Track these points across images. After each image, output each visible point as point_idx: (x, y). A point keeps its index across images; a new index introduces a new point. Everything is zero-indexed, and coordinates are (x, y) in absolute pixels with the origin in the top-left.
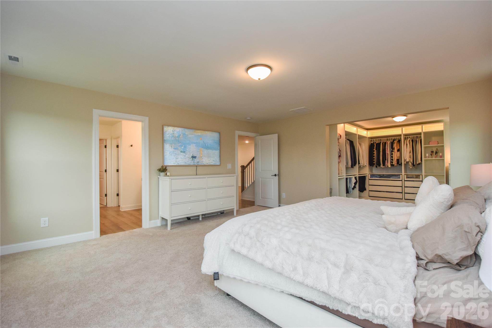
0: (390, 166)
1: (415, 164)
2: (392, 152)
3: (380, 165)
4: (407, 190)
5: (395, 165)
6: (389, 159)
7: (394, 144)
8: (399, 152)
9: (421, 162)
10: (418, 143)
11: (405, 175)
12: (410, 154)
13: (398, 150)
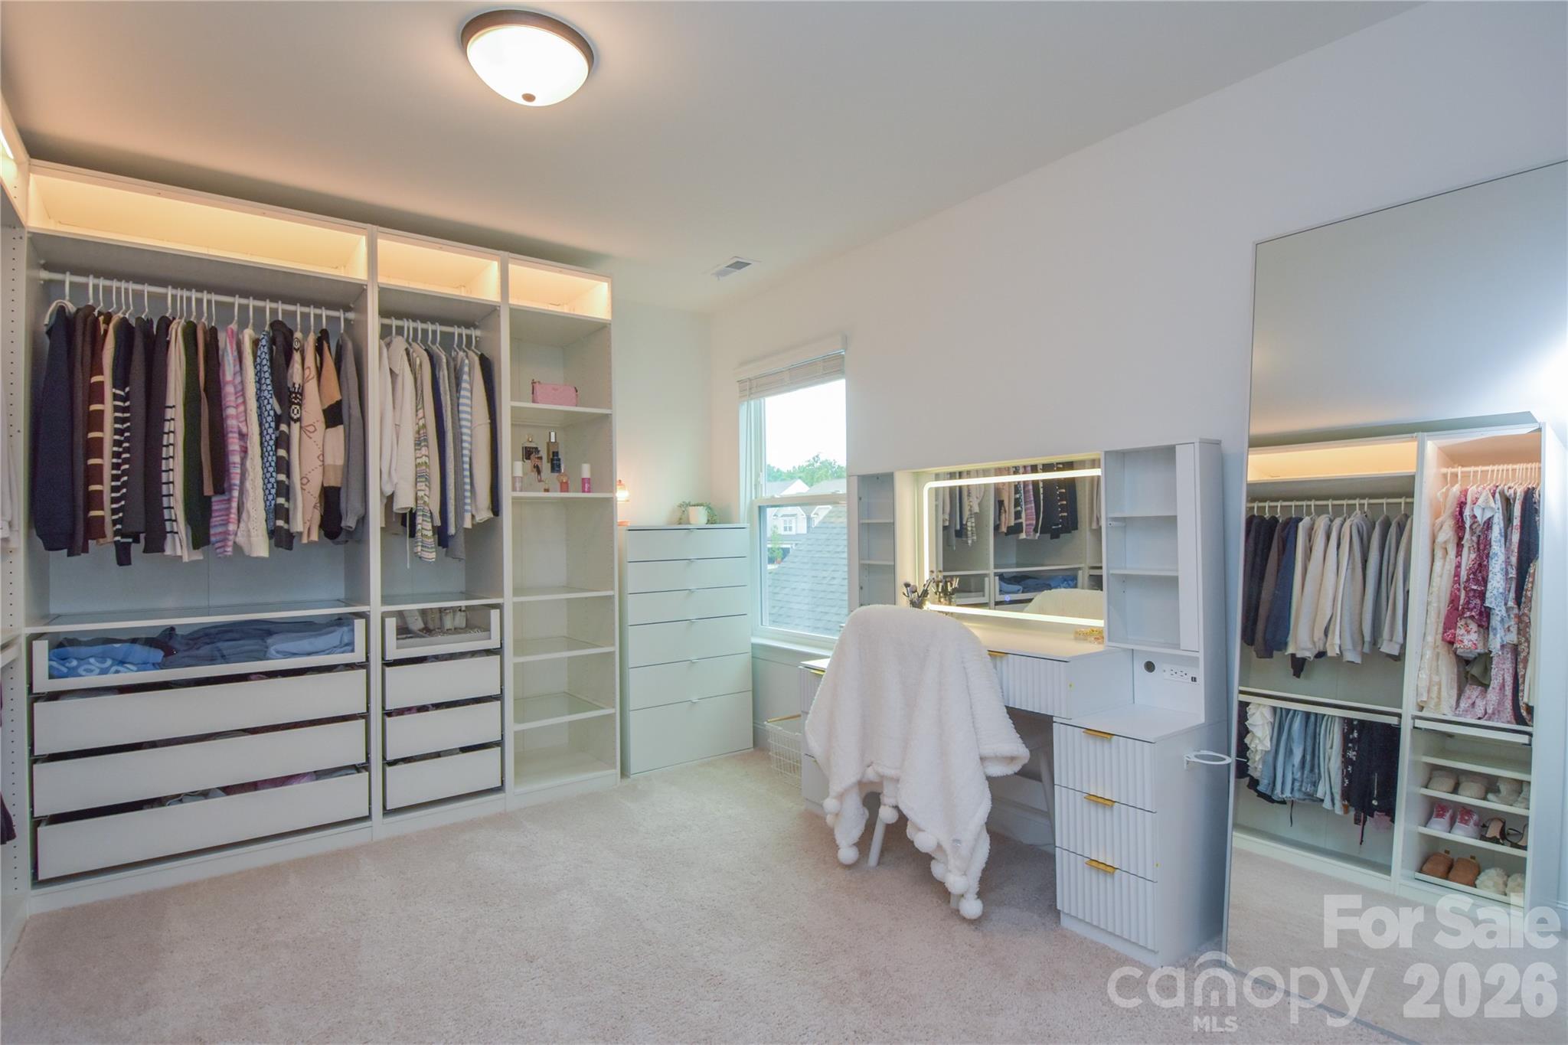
0: (260, 547)
1: (452, 530)
2: (284, 427)
3: (155, 543)
4: (406, 736)
5: (305, 540)
6: (260, 483)
7: (297, 356)
8: (341, 428)
9: (490, 515)
10: (471, 384)
11: (391, 614)
12: (424, 451)
13: (333, 416)
